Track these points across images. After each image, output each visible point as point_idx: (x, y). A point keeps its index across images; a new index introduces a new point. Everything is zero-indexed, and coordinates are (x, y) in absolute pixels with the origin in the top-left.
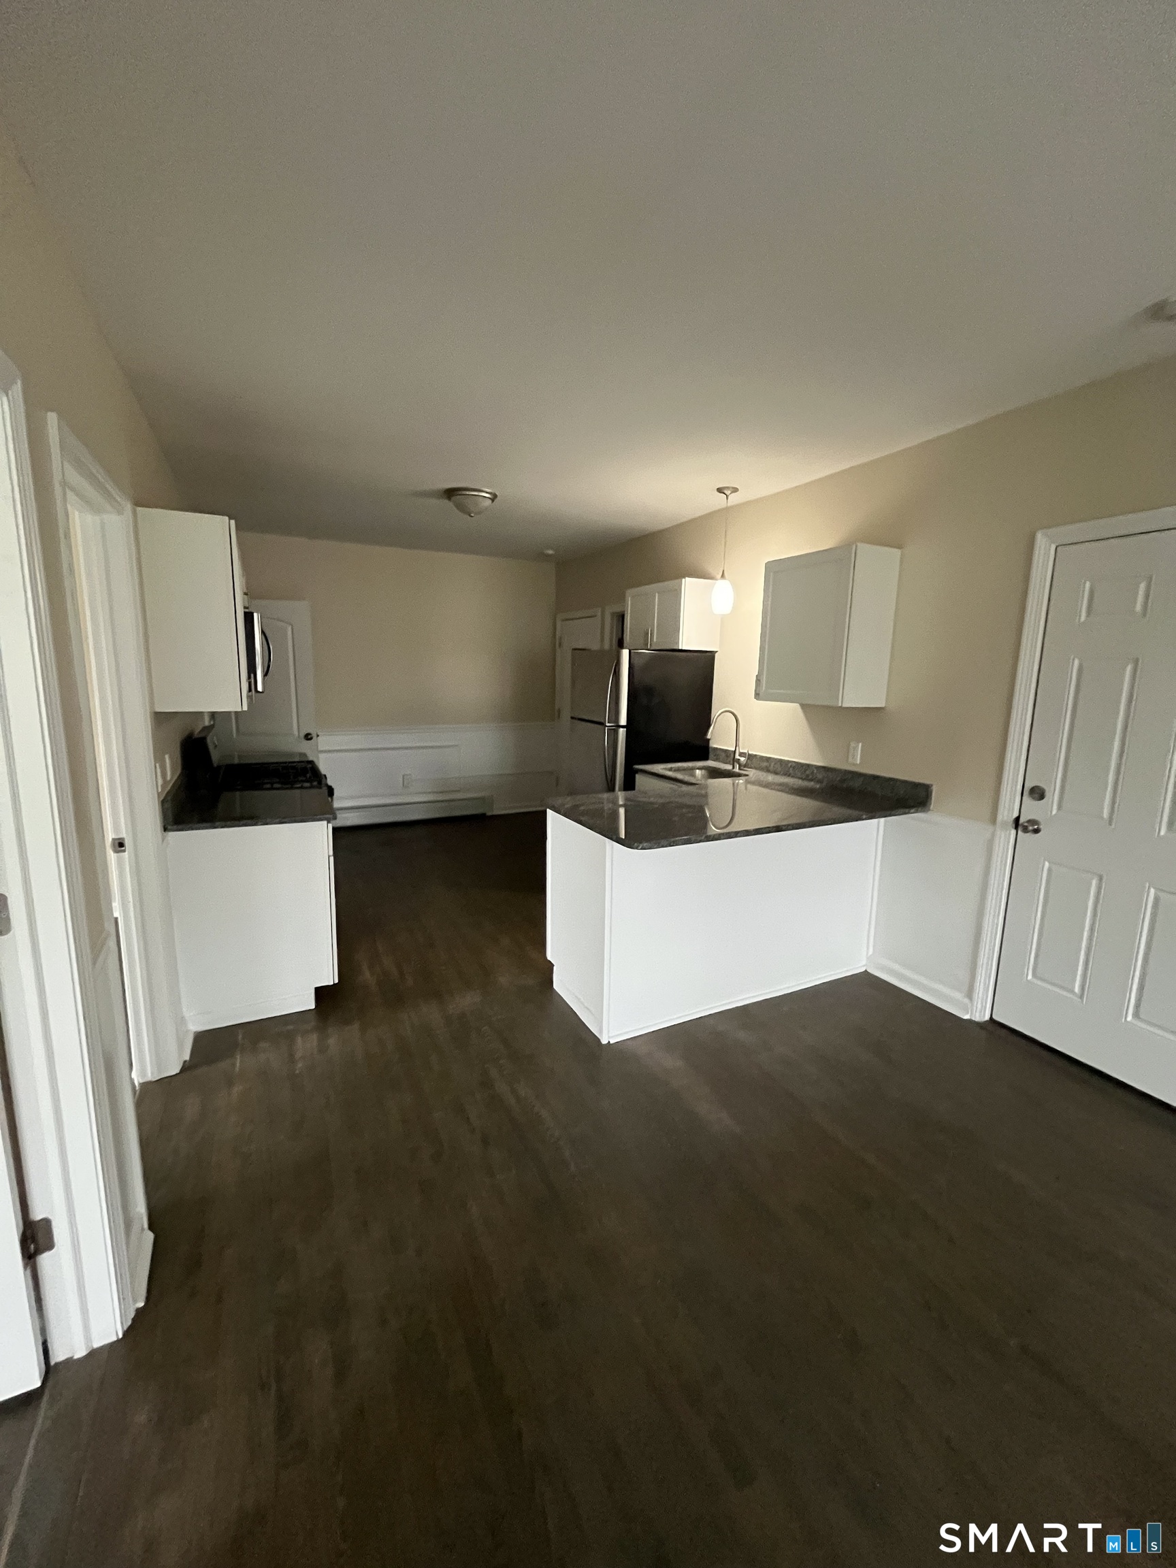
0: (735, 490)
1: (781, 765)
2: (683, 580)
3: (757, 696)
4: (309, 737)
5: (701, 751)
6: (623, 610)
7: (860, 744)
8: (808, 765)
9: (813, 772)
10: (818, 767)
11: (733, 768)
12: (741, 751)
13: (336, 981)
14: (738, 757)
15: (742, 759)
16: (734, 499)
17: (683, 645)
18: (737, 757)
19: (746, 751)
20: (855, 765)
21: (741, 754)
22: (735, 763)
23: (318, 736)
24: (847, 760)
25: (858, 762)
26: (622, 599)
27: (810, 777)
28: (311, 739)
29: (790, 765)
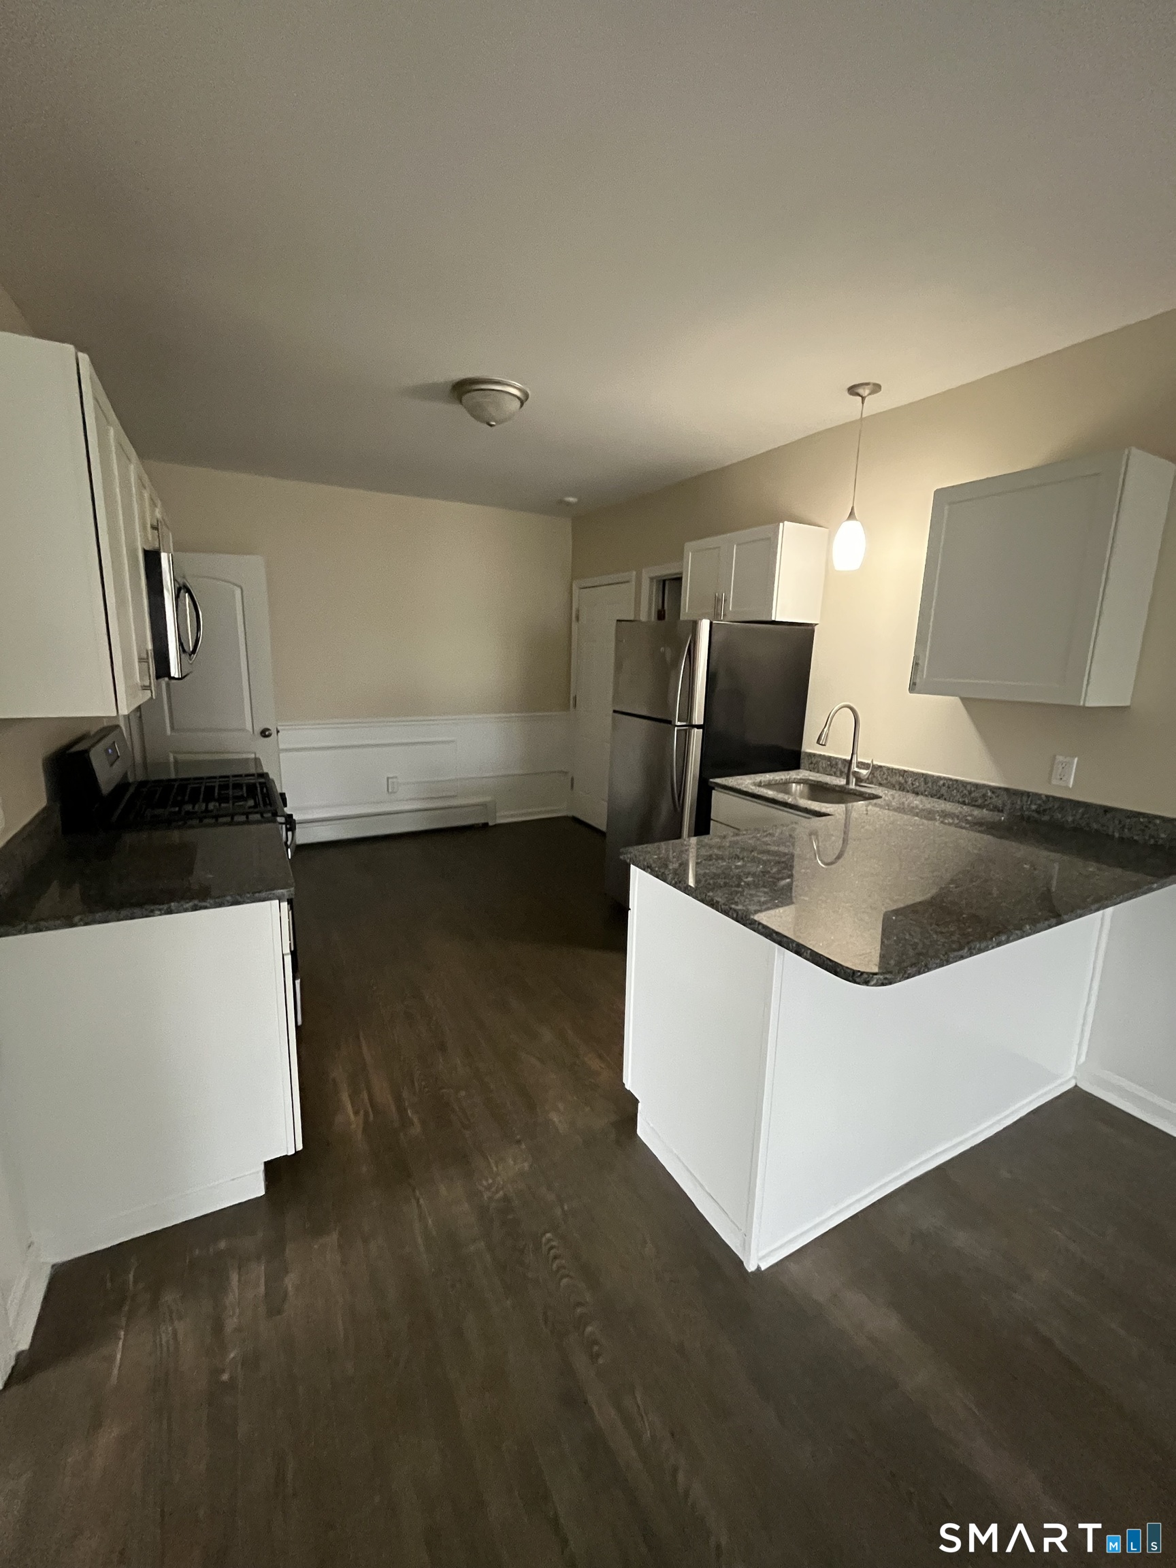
0: (876, 388)
1: (926, 783)
2: (781, 524)
3: (913, 687)
4: (267, 733)
5: (791, 758)
6: (677, 571)
7: (1076, 759)
8: (977, 786)
9: (984, 796)
10: (994, 790)
11: (848, 783)
12: (859, 760)
13: (300, 1147)
14: (856, 769)
15: (864, 772)
16: (875, 405)
17: (778, 615)
18: (854, 768)
19: (869, 762)
20: (1067, 788)
21: (862, 765)
22: (851, 776)
23: (278, 732)
24: (1050, 782)
25: (1071, 786)
26: (680, 556)
27: (980, 801)
28: (269, 736)
29: (942, 782)
